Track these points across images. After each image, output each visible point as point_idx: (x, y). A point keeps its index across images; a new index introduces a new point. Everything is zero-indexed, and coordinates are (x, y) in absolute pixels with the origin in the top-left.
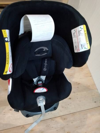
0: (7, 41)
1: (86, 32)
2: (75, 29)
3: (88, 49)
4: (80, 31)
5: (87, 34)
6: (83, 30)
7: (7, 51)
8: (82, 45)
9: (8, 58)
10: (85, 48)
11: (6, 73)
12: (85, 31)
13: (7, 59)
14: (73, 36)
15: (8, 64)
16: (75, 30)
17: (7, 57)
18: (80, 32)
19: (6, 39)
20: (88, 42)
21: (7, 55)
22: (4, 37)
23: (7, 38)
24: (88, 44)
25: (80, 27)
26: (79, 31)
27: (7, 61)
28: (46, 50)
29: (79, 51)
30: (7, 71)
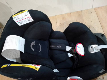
3: (28, 11)
4: (16, 18)
6: (15, 17)
8: (25, 16)
10: (27, 13)
11: (37, 68)
16: (18, 22)
20: (23, 12)
24: (24, 12)
25: (14, 19)
27: (26, 66)
28: (34, 43)
29: (31, 17)
30: (36, 67)
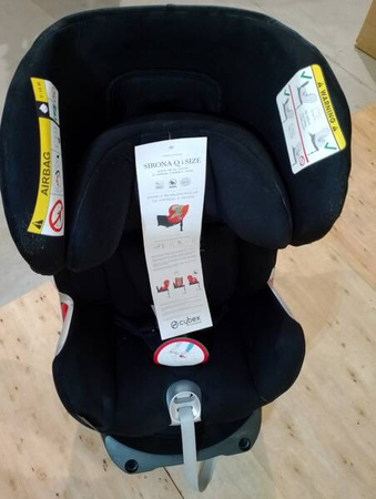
0: (47, 115)
1: (324, 87)
2: (286, 87)
3: (337, 150)
4: (304, 85)
5: (327, 95)
6: (312, 82)
7: (44, 148)
8: (313, 137)
9: (48, 173)
10: (326, 147)
11: (39, 227)
12: (319, 85)
13: (42, 176)
14: (283, 118)
15: (45, 192)
16: (288, 92)
17: (43, 167)
18: (302, 90)
19: (43, 108)
21: (43, 160)
22: (38, 99)
23: (47, 104)
24: (334, 129)
25: (300, 72)
26: (299, 90)
27: (41, 183)
29: (307, 165)
30: (41, 222)
